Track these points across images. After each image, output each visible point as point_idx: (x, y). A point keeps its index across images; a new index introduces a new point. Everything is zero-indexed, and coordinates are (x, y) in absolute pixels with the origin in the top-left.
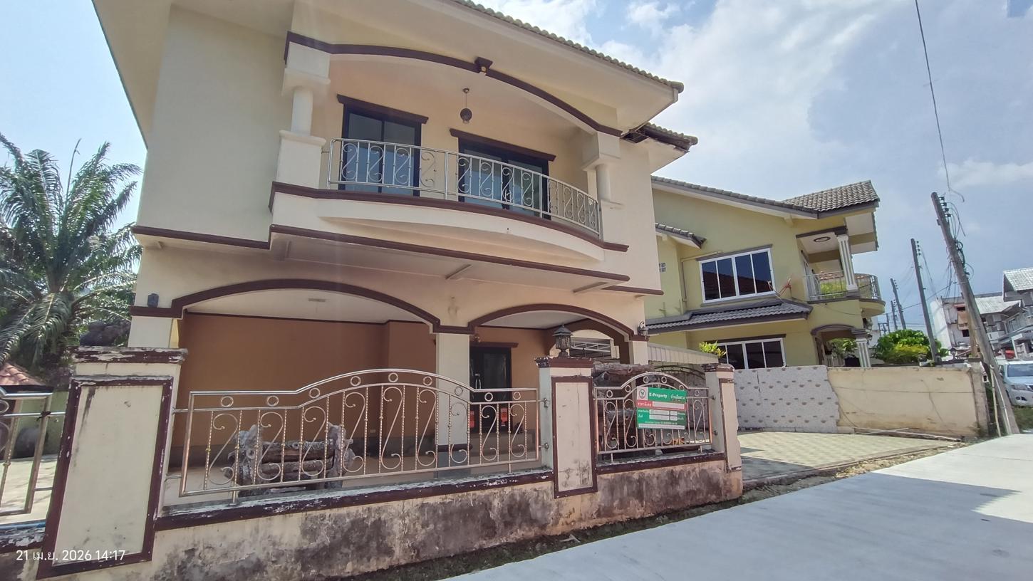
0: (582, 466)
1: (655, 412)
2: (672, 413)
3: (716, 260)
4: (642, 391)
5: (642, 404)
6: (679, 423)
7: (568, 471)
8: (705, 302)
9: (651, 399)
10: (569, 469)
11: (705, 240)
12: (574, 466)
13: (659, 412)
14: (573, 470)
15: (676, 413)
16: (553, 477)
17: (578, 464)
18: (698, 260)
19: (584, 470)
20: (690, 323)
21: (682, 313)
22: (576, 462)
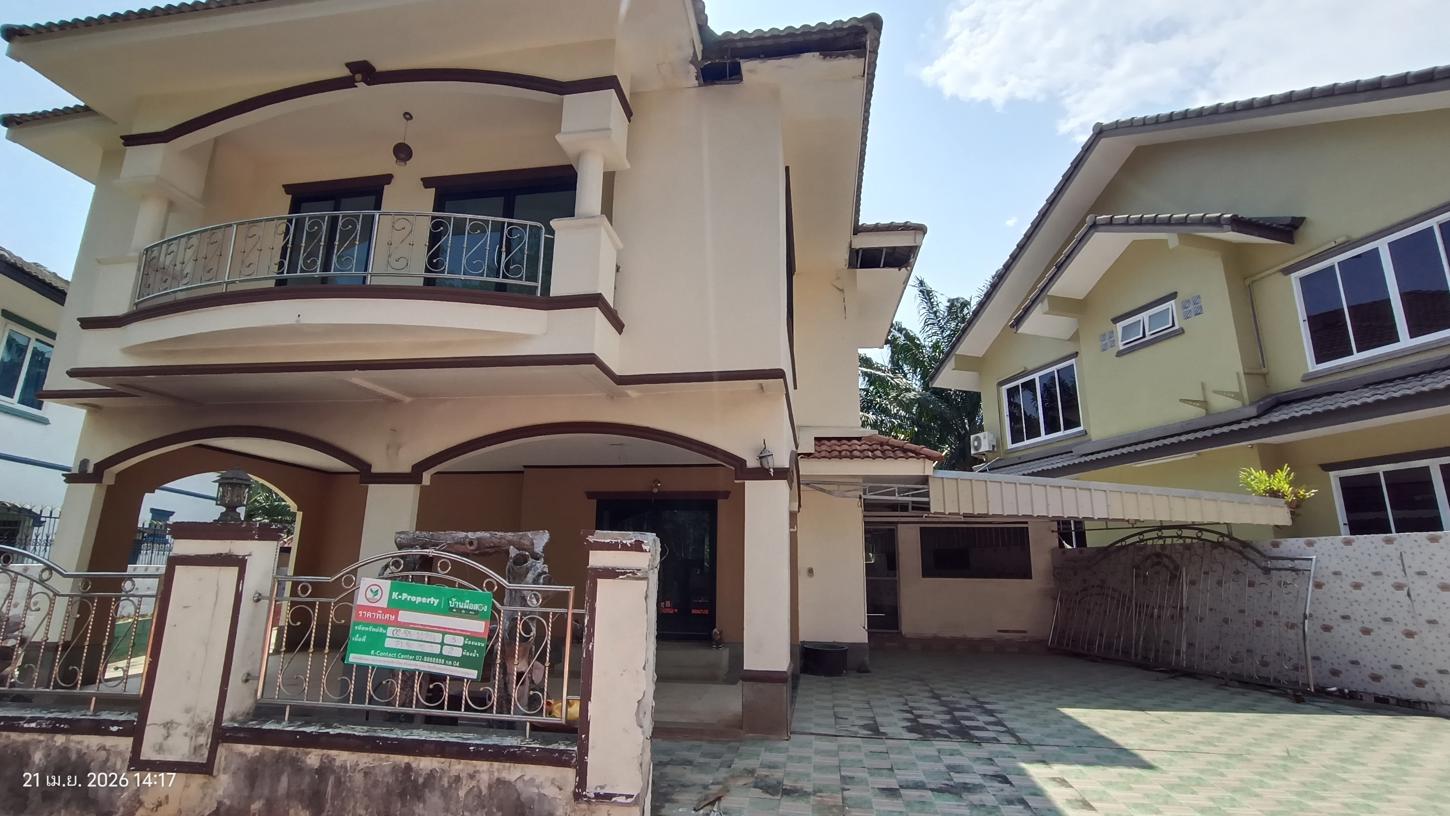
0: (197, 720)
1: (402, 632)
2: (448, 639)
3: (1335, 260)
4: (375, 588)
5: (369, 614)
6: (464, 662)
7: (168, 726)
8: (1312, 366)
9: (395, 607)
10: (172, 722)
11: (1302, 220)
12: (182, 719)
13: (414, 634)
14: (179, 724)
15: (460, 641)
16: (136, 731)
17: (190, 715)
18: (1287, 271)
19: (201, 729)
20: (1264, 421)
21: (1247, 403)
22: (188, 711)
